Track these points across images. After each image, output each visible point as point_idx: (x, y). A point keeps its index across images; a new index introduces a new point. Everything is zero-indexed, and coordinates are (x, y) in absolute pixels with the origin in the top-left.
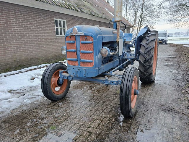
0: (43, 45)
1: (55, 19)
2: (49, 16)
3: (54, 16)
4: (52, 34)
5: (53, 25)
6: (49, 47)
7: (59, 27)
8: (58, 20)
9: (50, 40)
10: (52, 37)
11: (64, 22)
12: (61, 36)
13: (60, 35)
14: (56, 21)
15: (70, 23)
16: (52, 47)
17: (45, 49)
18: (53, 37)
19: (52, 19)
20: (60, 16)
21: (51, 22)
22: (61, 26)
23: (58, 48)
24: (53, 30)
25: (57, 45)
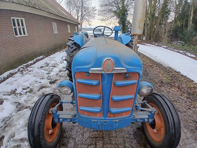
0: (2, 50)
1: (12, 18)
2: (4, 15)
3: (10, 15)
4: (10, 35)
5: (10, 25)
6: (9, 51)
7: (17, 27)
8: (16, 18)
9: (9, 42)
10: (10, 39)
11: (22, 20)
12: (21, 36)
13: (19, 36)
14: (13, 20)
15: (29, 21)
16: (12, 50)
17: (5, 54)
18: (12, 38)
19: (9, 19)
20: (17, 14)
21: (8, 22)
22: (19, 25)
23: (20, 50)
24: (11, 30)
25: (18, 47)
